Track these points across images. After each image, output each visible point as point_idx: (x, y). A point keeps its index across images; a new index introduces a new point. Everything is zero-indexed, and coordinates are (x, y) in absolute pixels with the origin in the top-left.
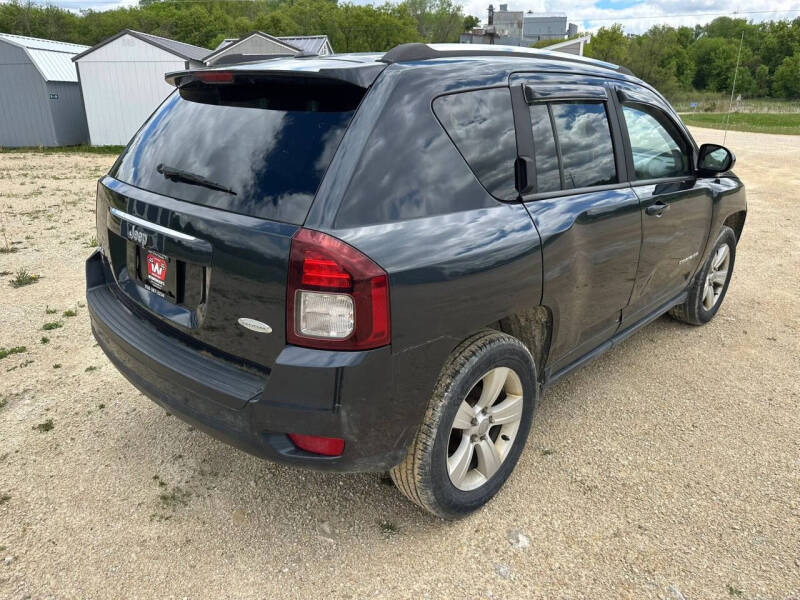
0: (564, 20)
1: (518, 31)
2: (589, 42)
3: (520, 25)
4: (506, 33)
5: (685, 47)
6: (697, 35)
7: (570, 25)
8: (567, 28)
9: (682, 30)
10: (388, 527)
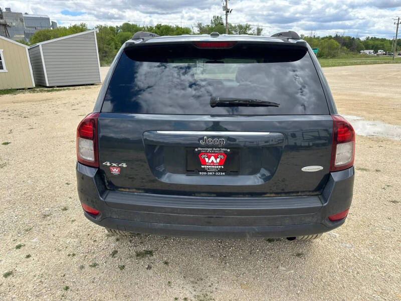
0: (48, 19)
1: (21, 23)
2: (98, 32)
3: (22, 20)
4: (14, 24)
5: (114, 36)
6: (118, 31)
7: (52, 22)
8: (51, 24)
9: (112, 28)
10: (299, 255)
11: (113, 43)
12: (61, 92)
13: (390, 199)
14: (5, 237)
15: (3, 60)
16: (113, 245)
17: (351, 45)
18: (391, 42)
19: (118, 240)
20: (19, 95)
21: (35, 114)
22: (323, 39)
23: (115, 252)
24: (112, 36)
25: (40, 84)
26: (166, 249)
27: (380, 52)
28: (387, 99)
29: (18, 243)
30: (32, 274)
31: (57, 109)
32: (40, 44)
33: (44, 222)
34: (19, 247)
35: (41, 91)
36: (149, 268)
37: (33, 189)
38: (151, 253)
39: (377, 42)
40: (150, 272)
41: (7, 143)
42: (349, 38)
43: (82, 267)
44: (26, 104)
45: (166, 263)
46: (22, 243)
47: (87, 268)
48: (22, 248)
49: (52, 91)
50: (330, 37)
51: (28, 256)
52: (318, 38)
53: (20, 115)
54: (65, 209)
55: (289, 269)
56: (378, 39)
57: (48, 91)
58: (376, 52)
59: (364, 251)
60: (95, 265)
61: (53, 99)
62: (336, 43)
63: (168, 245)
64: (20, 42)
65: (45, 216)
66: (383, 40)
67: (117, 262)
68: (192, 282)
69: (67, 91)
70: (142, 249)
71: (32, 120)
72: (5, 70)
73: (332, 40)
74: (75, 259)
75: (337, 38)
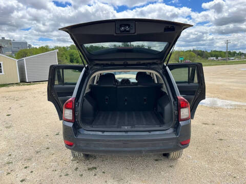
1: (10, 46)
6: (67, 49)
7: (28, 44)
8: (28, 46)
9: (64, 47)
10: (171, 166)
11: (64, 56)
12: (36, 85)
13: (218, 138)
14: (18, 163)
15: (2, 68)
16: (76, 165)
17: (202, 55)
18: (225, 53)
19: (78, 162)
20: (10, 87)
21: (22, 98)
22: (186, 51)
23: (77, 168)
24: (64, 52)
25: (23, 81)
26: (103, 166)
27: (219, 58)
28: (222, 85)
29: (25, 166)
30: (35, 180)
31: (34, 95)
32: (24, 59)
33: (38, 155)
34: (26, 168)
35: (23, 85)
36: (95, 175)
37: (29, 139)
38: (95, 168)
39: (217, 53)
40: (96, 177)
41: (9, 115)
42: (201, 51)
43: (61, 176)
44: (15, 92)
45: (104, 172)
46: (27, 165)
47: (63, 177)
48: (28, 168)
49: (29, 85)
50: (190, 51)
51: (32, 172)
52: (183, 51)
53: (14, 99)
54: (48, 148)
55: (166, 173)
56: (217, 51)
57: (28, 85)
58: (217, 58)
59: (203, 163)
60: (67, 175)
61: (31, 89)
62: (194, 54)
63: (104, 164)
64: (9, 56)
65: (37, 152)
66: (221, 52)
67: (78, 173)
68: (118, 181)
69: (39, 85)
70: (91, 166)
71: (21, 102)
72: (3, 73)
73: (192, 53)
74: (56, 172)
75: (194, 51)
